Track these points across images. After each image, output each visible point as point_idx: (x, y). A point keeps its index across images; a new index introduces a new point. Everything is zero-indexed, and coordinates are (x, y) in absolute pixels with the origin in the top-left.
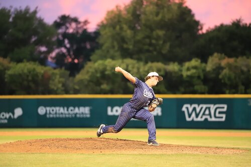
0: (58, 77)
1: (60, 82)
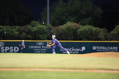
0: (102, 32)
1: (103, 35)
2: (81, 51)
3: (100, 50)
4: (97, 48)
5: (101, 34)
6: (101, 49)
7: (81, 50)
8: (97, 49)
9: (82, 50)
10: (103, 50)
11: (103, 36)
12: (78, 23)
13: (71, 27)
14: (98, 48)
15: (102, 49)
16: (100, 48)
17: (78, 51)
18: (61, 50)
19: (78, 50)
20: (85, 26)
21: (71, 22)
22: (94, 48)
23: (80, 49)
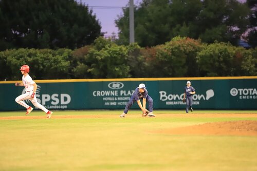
0: (250, 57)
1: (252, 62)
2: (204, 99)
3: (246, 96)
4: (239, 92)
5: (249, 61)
6: (249, 95)
7: (205, 96)
8: (241, 94)
9: (208, 98)
10: (253, 96)
11: (253, 66)
12: (196, 38)
13: (182, 49)
14: (242, 91)
15: (251, 94)
16: (246, 92)
17: (198, 100)
18: (161, 99)
19: (199, 97)
20: (212, 46)
21: (182, 36)
22: (234, 92)
23: (202, 96)
